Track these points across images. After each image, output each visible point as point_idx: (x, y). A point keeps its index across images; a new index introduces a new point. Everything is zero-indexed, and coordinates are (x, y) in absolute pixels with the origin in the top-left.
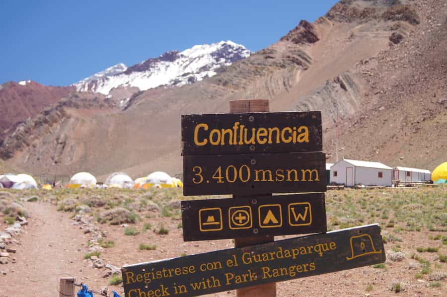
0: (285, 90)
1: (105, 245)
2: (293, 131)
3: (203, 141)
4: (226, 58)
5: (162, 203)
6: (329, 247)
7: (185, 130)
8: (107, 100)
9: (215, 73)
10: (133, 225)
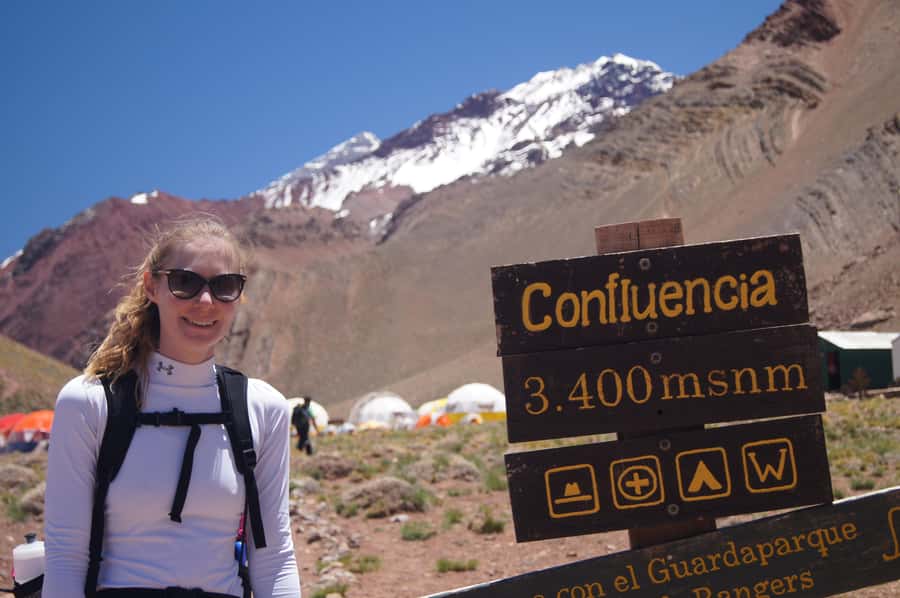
0: (766, 163)
1: (356, 566)
2: (740, 282)
3: (542, 321)
4: (615, 98)
5: (484, 459)
6: (841, 536)
7: (500, 298)
8: (338, 223)
9: (591, 137)
10: (421, 515)
